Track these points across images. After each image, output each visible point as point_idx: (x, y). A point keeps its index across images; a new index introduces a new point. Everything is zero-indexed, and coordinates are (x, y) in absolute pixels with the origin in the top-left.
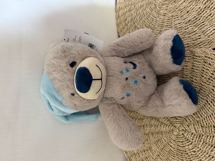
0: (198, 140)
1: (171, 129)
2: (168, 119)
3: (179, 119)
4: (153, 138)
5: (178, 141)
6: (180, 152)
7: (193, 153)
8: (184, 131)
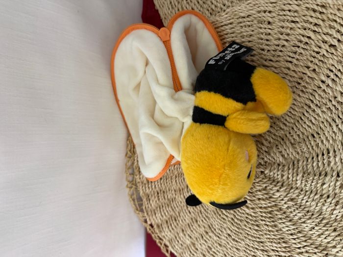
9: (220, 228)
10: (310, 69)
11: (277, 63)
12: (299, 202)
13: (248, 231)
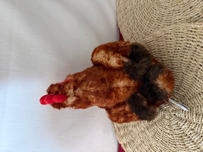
0: (191, 115)
1: (163, 115)
4: (150, 132)
5: (173, 125)
6: (179, 136)
7: (191, 132)
8: (174, 111)
9: (155, 146)
10: (193, 59)
11: (177, 58)
12: (196, 131)
13: (170, 148)
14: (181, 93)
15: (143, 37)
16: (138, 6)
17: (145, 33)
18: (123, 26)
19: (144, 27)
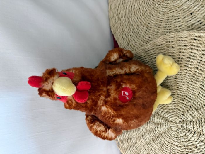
0: (200, 126)
1: (169, 127)
2: (162, 117)
3: (172, 112)
4: (156, 144)
5: (181, 137)
6: (188, 148)
7: (201, 143)
8: (181, 122)
14: (188, 104)
15: (141, 44)
16: (132, 11)
17: (142, 40)
18: (117, 33)
19: (141, 34)
